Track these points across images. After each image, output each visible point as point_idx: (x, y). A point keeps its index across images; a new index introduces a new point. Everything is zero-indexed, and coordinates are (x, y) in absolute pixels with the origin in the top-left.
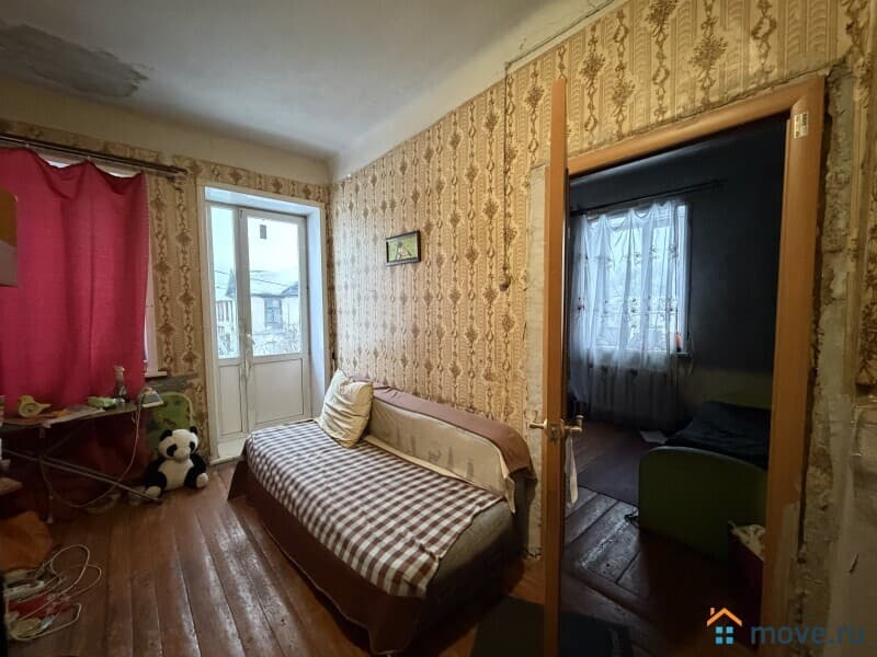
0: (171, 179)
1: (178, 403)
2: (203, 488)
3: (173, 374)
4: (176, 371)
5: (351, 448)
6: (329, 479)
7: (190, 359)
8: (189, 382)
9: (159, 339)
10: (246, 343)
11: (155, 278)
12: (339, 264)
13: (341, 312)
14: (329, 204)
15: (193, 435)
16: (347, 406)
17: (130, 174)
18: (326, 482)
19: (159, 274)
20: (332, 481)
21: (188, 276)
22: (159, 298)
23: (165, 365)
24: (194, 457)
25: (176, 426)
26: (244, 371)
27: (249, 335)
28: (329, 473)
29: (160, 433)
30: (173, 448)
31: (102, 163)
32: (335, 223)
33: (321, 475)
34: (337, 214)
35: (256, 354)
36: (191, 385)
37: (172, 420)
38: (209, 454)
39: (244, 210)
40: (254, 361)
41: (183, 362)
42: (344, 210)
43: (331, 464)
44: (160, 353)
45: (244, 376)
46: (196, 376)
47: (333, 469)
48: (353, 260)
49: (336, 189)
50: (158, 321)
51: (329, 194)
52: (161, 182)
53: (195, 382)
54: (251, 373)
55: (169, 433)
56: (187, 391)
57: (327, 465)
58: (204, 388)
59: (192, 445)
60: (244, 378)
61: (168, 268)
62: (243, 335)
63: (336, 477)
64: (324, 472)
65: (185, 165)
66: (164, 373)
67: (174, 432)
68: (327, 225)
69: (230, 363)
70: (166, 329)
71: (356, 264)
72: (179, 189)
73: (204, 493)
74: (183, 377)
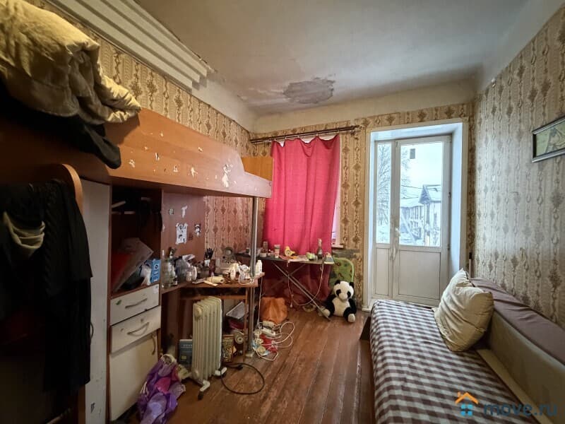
0: (353, 134)
1: (346, 265)
2: (351, 323)
3: (347, 247)
4: (348, 247)
5: (456, 353)
6: (413, 371)
7: (356, 240)
8: (354, 254)
9: (341, 226)
10: (394, 235)
11: (342, 191)
12: (480, 169)
13: (480, 215)
14: (473, 116)
15: (351, 287)
16: (459, 309)
17: (332, 137)
18: (408, 373)
19: (344, 190)
20: (413, 375)
21: (358, 190)
22: (344, 203)
23: (343, 242)
24: (351, 301)
25: (344, 280)
26: (392, 254)
27: (397, 229)
28: (416, 365)
29: (336, 280)
30: (339, 292)
31: (323, 136)
32: (478, 132)
33: (406, 362)
34: (480, 123)
35: (401, 243)
36: (355, 256)
37: (343, 275)
38: (362, 303)
39: (398, 141)
40: (400, 248)
41: (352, 242)
42: (487, 117)
43: (424, 357)
44: (341, 234)
45: (392, 257)
46: (358, 251)
47: (423, 364)
48: (494, 163)
49: (480, 99)
50: (342, 216)
51: (473, 106)
52: (348, 137)
53: (358, 255)
54: (398, 256)
55: (338, 282)
56: (353, 259)
57: (419, 356)
58: (362, 260)
59: (349, 294)
60: (391, 258)
61: (348, 185)
62: (393, 229)
63: (420, 373)
64: (412, 361)
65: (360, 123)
66: (342, 247)
67: (341, 282)
68: (470, 136)
69: (383, 247)
70: (345, 221)
71: (497, 166)
72: (357, 139)
73: (351, 326)
74: (352, 250)
